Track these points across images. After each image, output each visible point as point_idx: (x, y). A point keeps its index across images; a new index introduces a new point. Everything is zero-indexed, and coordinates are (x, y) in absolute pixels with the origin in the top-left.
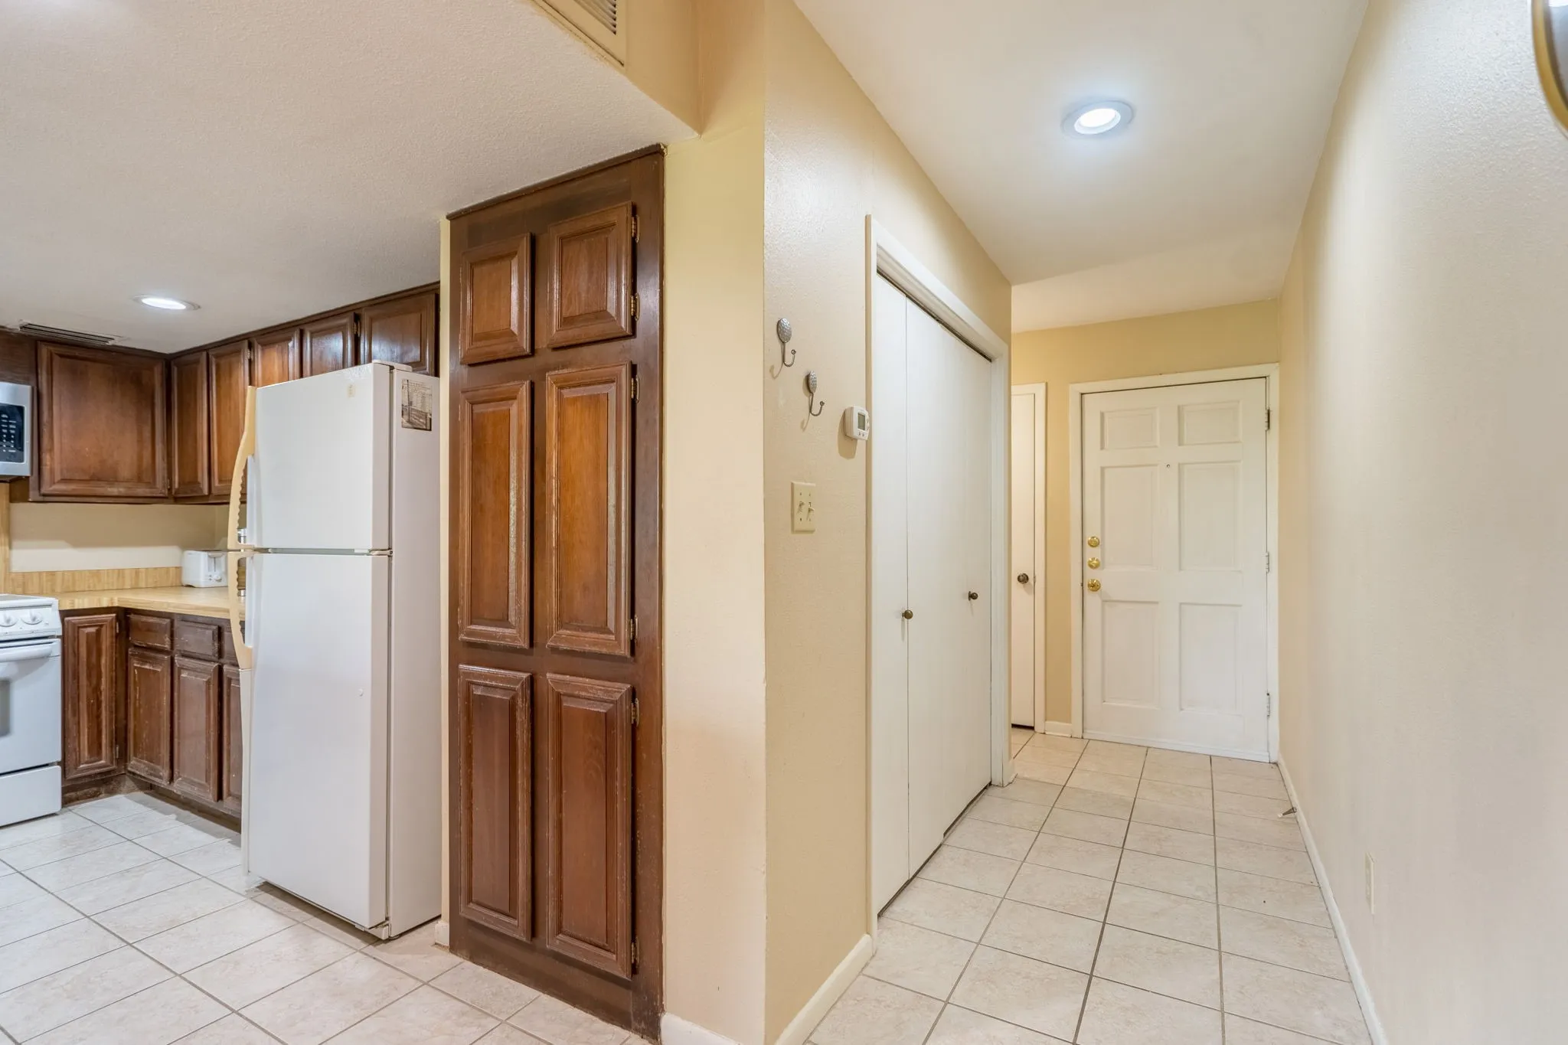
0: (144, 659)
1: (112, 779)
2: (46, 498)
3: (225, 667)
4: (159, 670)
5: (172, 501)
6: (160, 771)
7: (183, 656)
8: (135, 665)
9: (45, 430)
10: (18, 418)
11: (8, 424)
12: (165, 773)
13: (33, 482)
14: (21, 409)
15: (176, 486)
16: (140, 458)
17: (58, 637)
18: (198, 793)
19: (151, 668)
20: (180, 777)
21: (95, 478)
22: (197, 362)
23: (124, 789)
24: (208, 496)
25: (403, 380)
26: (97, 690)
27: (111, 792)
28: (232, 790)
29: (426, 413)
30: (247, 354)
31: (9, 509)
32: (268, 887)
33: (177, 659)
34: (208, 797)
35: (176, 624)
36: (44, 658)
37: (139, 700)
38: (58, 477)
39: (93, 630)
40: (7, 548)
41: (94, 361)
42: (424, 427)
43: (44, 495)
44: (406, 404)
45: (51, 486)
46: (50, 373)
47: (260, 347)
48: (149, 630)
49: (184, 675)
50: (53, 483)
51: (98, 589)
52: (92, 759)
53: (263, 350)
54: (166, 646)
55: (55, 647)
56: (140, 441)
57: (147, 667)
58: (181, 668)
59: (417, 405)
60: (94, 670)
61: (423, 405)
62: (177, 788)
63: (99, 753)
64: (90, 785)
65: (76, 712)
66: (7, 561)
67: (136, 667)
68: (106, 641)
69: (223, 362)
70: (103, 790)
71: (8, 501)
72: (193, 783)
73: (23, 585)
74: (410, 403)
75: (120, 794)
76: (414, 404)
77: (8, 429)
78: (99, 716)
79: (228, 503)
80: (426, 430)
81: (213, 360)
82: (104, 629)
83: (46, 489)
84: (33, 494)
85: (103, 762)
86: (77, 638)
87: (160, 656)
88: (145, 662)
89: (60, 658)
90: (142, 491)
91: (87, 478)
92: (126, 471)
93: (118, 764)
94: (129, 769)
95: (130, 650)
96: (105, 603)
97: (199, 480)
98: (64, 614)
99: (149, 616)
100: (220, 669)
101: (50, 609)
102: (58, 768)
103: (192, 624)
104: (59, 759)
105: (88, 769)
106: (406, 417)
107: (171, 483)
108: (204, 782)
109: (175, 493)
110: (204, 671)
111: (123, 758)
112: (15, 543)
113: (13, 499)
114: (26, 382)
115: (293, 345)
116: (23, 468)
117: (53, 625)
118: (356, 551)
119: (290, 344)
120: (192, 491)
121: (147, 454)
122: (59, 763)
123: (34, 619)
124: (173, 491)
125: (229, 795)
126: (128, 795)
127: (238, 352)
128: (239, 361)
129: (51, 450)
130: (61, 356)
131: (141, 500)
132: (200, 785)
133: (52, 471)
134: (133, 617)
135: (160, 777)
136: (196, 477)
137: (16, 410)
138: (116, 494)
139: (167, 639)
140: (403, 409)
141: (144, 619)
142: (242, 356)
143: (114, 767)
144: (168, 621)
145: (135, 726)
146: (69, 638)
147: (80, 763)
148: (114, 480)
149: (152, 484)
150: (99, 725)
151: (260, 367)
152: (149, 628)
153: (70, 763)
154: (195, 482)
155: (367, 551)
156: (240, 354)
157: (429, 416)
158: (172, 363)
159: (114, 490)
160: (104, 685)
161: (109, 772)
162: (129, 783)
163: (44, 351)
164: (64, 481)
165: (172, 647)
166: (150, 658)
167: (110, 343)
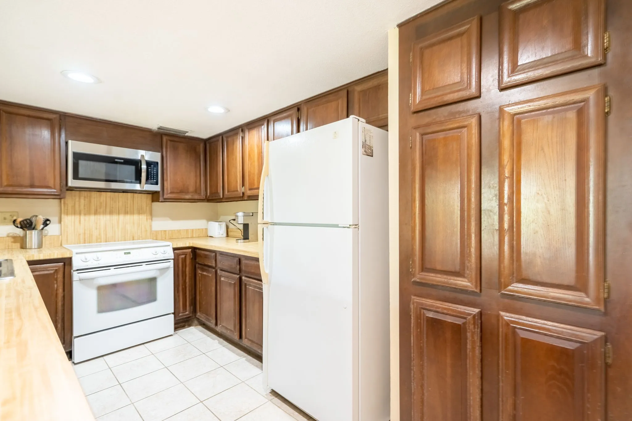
0: (203, 270)
1: (189, 320)
2: (166, 200)
3: (243, 278)
4: (210, 275)
5: (206, 200)
6: (211, 321)
7: (221, 270)
8: (199, 272)
9: (165, 171)
10: (157, 166)
11: (153, 169)
12: (214, 321)
13: (161, 193)
14: (157, 163)
15: (208, 194)
16: (196, 182)
17: (172, 259)
18: (229, 334)
19: (207, 274)
20: (220, 325)
21: (181, 192)
22: (218, 141)
23: (194, 324)
24: (222, 198)
25: (363, 128)
26: (185, 282)
27: (190, 326)
28: (247, 337)
29: (371, 147)
30: (241, 134)
31: (151, 205)
32: (274, 393)
33: (219, 271)
34: (236, 337)
35: (218, 255)
36: (168, 268)
37: (201, 288)
38: (169, 192)
39: (183, 256)
40: (151, 221)
41: (180, 142)
42: (370, 155)
43: (165, 199)
44: (364, 141)
45: (167, 195)
46: (166, 148)
47: (247, 130)
48: (206, 258)
49: (222, 279)
50: (167, 194)
51: (180, 237)
52: (184, 312)
53: (249, 132)
54: (214, 265)
55: (171, 264)
56: (196, 176)
57: (205, 273)
58: (221, 276)
59: (368, 143)
60: (184, 272)
61: (370, 143)
62: (219, 329)
63: (186, 309)
64: (182, 322)
65: (178, 292)
66: (151, 226)
67: (200, 273)
68: (188, 261)
69: (229, 139)
70: (187, 324)
71: (150, 201)
72: (227, 328)
73: (157, 236)
74: (366, 141)
75: (193, 326)
76: (367, 142)
77: (153, 171)
78: (186, 293)
79: (258, 200)
80: (371, 156)
81: (225, 139)
82: (187, 255)
83: (165, 196)
84: (161, 199)
85: (187, 313)
86: (178, 260)
87: (210, 269)
88: (203, 271)
89: (173, 268)
90: (196, 197)
91: (179, 192)
92: (191, 189)
93: (192, 313)
94: (197, 316)
95: (197, 265)
96: (188, 245)
97: (219, 191)
98: (174, 249)
99: (205, 251)
100: (240, 279)
101: (169, 247)
102: (173, 315)
103: (226, 256)
104: (173, 312)
105: (182, 316)
106: (364, 148)
107: (206, 193)
108: (233, 329)
109: (208, 197)
110: (233, 278)
111: (195, 311)
112: (153, 219)
113: (153, 201)
114: (159, 152)
115: (264, 128)
116: (157, 188)
117: (171, 255)
118: (339, 226)
119: (263, 127)
120: (215, 196)
121: (198, 181)
122: (173, 313)
123: (164, 252)
124: (207, 197)
125: (246, 338)
126: (196, 327)
127: (237, 134)
128: (237, 138)
129: (167, 180)
130: (171, 141)
131: (196, 201)
132: (231, 330)
133: (167, 189)
134: (197, 251)
135: (212, 323)
136: (217, 190)
137: (156, 164)
138: (188, 198)
139: (214, 262)
140: (363, 144)
141: (203, 252)
142: (239, 135)
143: (191, 315)
144: (214, 254)
145: (200, 299)
146: (176, 260)
147: (179, 314)
148: (187, 192)
149: (200, 194)
150: (186, 296)
151: (247, 139)
152: (206, 256)
153: (176, 313)
154: (217, 193)
155: (348, 226)
156: (238, 134)
157: (372, 148)
158: (207, 142)
159: (187, 197)
160: (187, 280)
161: (189, 317)
162: (196, 322)
163: (165, 139)
164: (171, 193)
165: (216, 266)
166: (206, 270)
167: (187, 134)
